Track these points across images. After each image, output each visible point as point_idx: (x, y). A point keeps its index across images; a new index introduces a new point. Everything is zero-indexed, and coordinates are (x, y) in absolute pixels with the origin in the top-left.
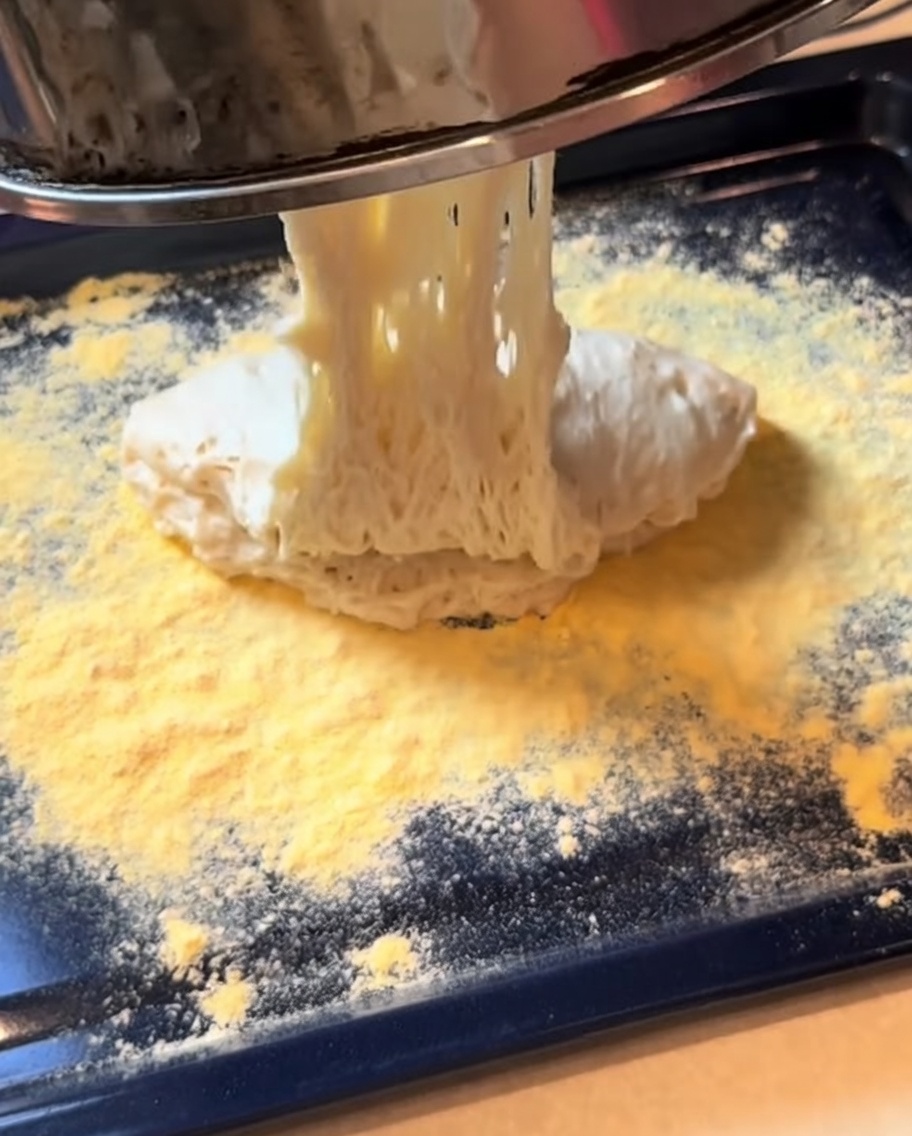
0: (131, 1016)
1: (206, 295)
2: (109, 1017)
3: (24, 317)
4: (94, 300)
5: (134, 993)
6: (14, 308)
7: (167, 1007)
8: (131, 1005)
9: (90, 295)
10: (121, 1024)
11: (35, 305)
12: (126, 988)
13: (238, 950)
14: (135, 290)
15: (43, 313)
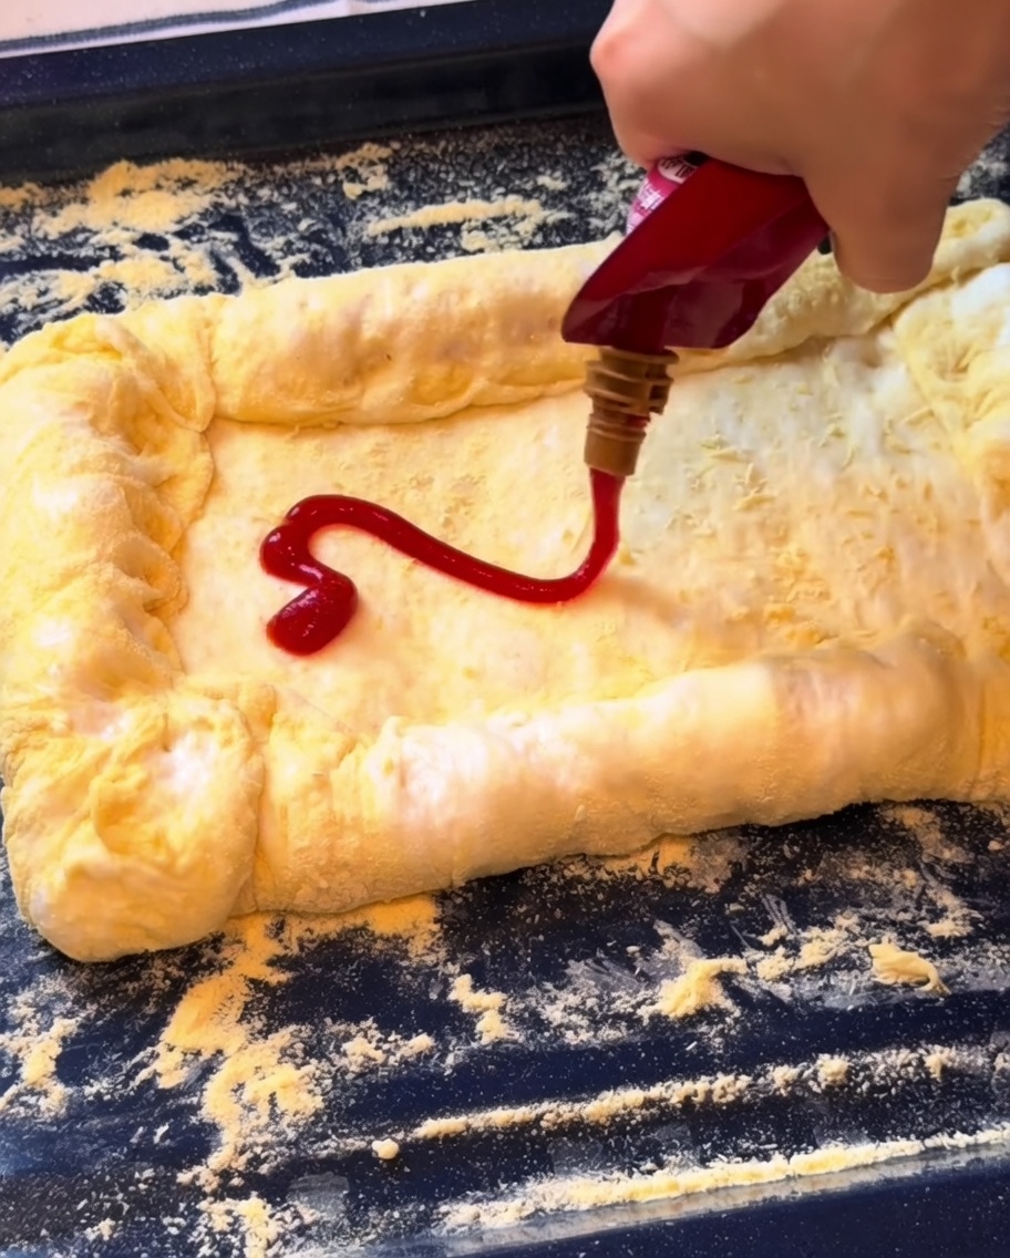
0: (114, 1229)
1: (288, 198)
2: (85, 1227)
3: (27, 212)
4: (125, 193)
5: (120, 1196)
6: (11, 197)
7: (167, 1220)
8: (115, 1213)
9: (120, 187)
10: (99, 1239)
11: (41, 195)
12: (107, 1188)
13: (272, 1148)
14: (187, 184)
15: (53, 208)
